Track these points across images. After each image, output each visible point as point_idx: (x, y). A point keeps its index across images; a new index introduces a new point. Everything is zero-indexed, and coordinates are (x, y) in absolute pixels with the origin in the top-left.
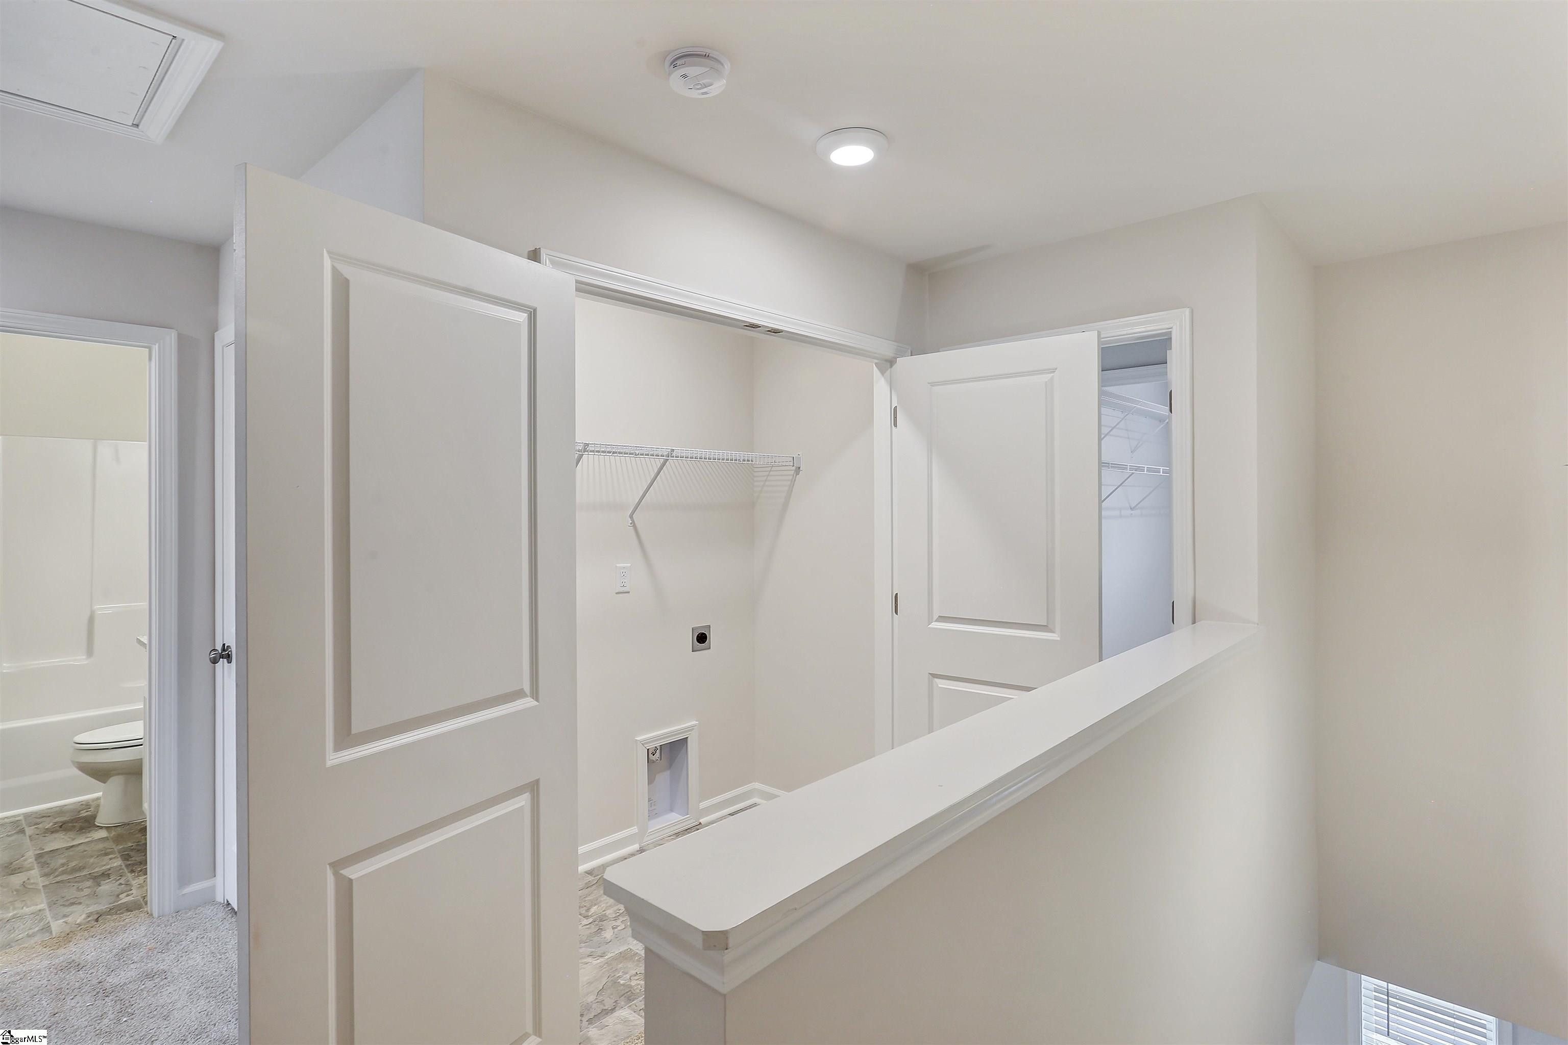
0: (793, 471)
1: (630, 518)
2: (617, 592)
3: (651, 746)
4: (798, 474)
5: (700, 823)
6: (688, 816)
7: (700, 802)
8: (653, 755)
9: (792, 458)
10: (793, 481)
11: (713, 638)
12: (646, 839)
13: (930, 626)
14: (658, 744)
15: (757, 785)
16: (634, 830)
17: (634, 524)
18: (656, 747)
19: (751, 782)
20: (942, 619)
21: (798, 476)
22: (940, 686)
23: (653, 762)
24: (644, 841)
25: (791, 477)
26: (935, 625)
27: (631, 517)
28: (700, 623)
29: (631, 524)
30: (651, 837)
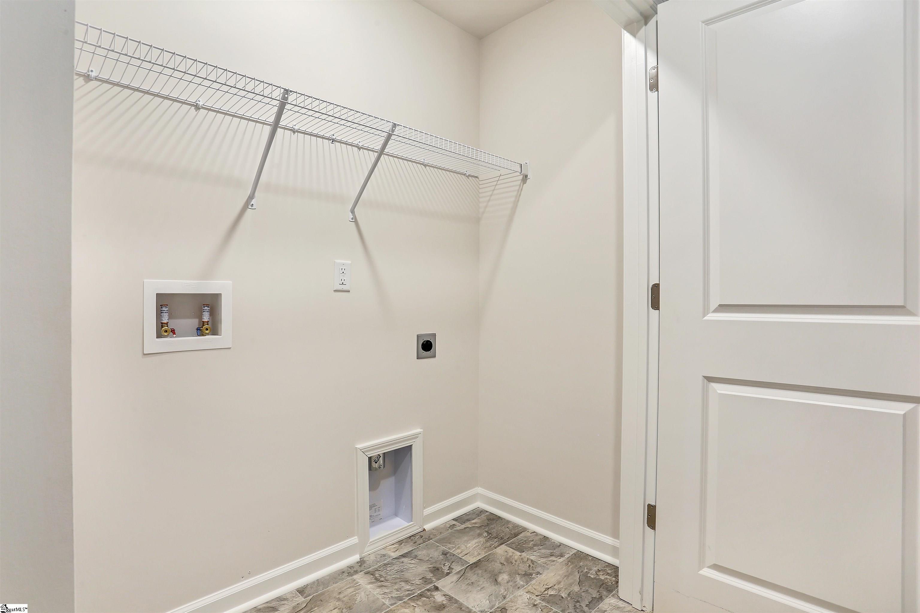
0: (520, 181)
1: (352, 213)
2: (335, 289)
3: (373, 454)
4: (525, 183)
5: (424, 530)
6: (412, 523)
7: (425, 508)
8: (376, 463)
9: (519, 166)
10: (520, 191)
11: (439, 346)
12: (366, 549)
13: (705, 318)
14: (381, 451)
15: (479, 490)
16: (354, 540)
17: (355, 220)
18: (379, 455)
19: (474, 487)
20: (723, 308)
21: (525, 185)
22: (719, 392)
23: (376, 469)
24: (365, 552)
25: (517, 188)
26: (712, 317)
27: (353, 211)
28: (426, 330)
29: (352, 219)
30: (372, 547)
